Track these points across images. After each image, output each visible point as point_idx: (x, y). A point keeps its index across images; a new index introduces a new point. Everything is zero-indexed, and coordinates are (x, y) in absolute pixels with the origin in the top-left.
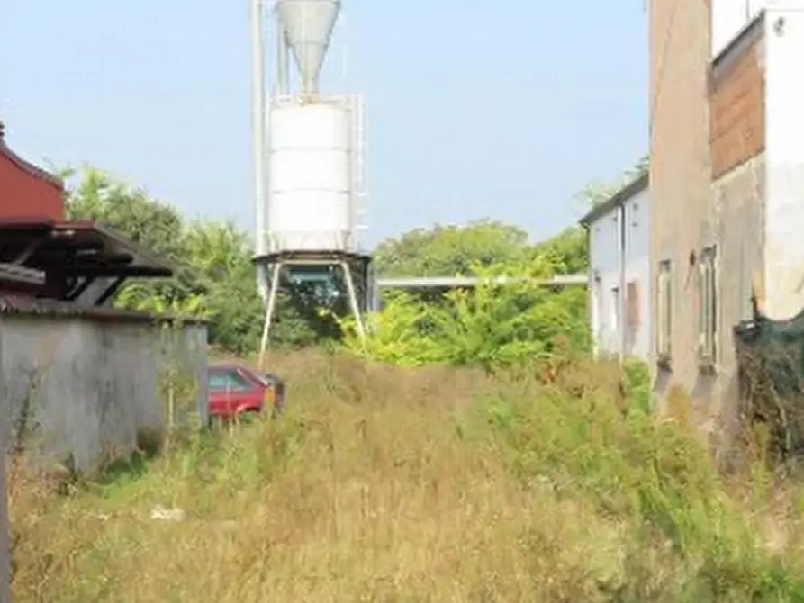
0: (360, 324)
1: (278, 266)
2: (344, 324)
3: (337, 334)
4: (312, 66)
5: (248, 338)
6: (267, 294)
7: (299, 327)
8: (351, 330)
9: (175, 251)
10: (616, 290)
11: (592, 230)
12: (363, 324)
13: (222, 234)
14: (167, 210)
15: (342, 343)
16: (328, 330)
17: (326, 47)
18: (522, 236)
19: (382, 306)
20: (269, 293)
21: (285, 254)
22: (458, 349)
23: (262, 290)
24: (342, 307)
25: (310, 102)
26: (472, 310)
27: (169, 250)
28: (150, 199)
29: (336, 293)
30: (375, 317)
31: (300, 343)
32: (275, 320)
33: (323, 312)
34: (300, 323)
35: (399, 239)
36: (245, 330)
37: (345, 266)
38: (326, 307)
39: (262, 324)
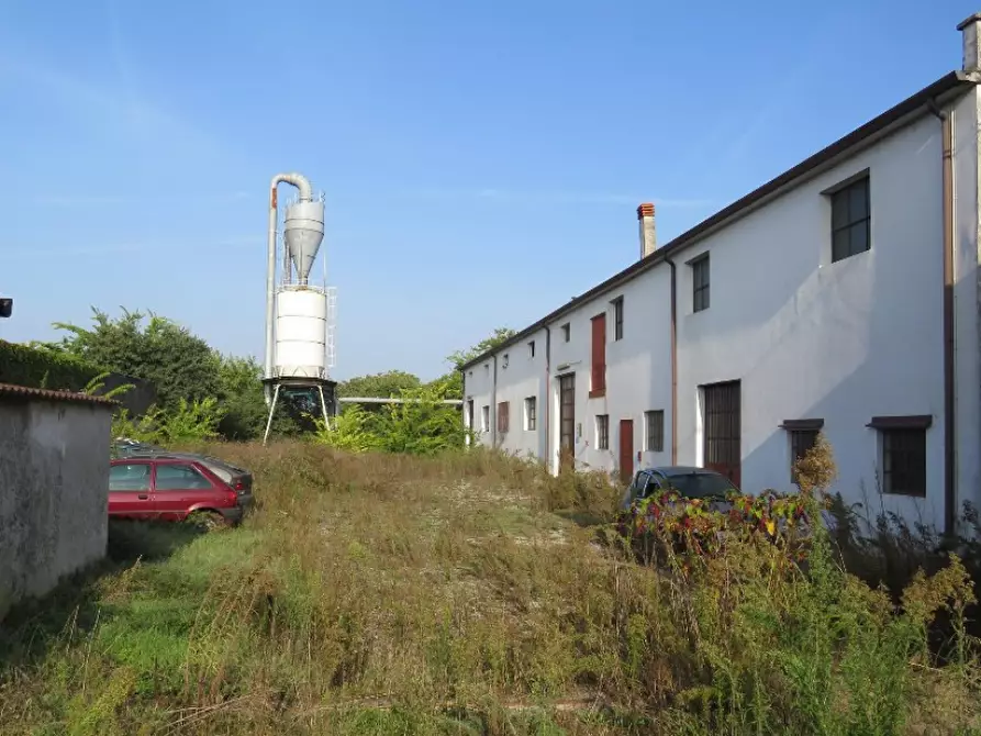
0: (327, 424)
1: (278, 386)
2: (318, 423)
3: (314, 429)
4: (305, 267)
5: (257, 429)
6: (271, 402)
7: (290, 424)
8: (322, 426)
9: (203, 370)
10: (487, 408)
11: (467, 374)
12: (330, 424)
13: (246, 367)
14: (200, 342)
15: (316, 435)
16: (308, 427)
17: (314, 258)
18: (417, 380)
19: (342, 413)
20: (272, 401)
21: (283, 378)
22: (391, 440)
23: (268, 400)
24: (317, 413)
25: (304, 289)
26: (400, 416)
27: (200, 369)
28: (191, 335)
29: (313, 404)
30: (338, 419)
31: (289, 433)
32: (274, 418)
33: (304, 415)
34: (290, 421)
35: (349, 381)
36: (256, 424)
37: (320, 388)
38: (307, 412)
39: (266, 420)
